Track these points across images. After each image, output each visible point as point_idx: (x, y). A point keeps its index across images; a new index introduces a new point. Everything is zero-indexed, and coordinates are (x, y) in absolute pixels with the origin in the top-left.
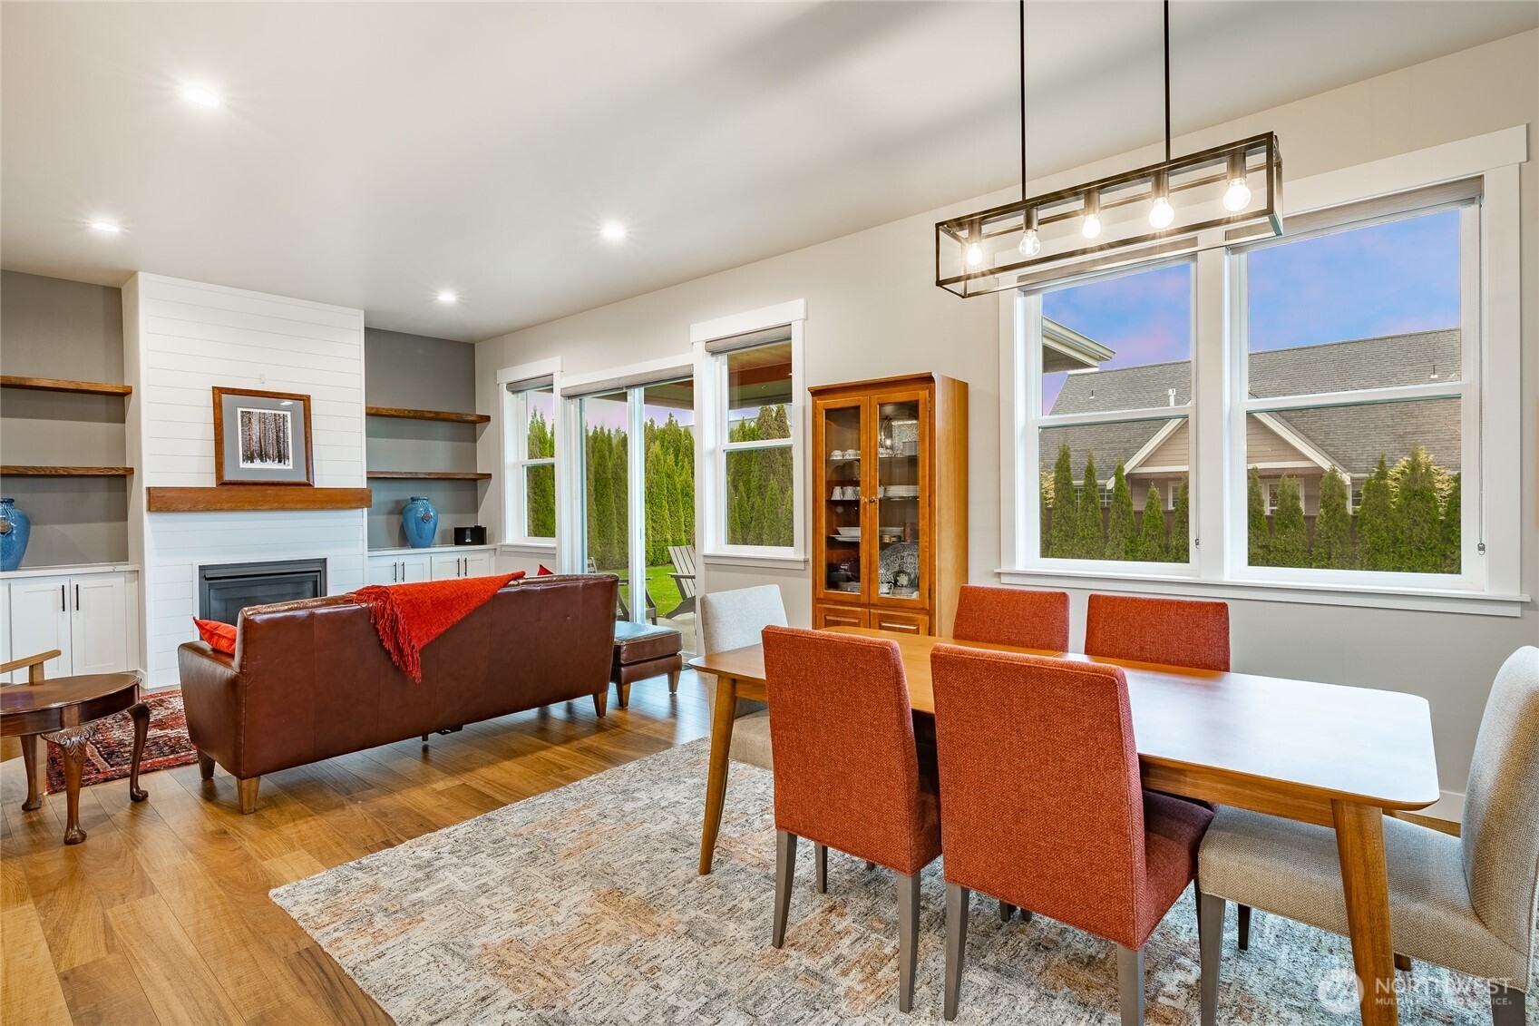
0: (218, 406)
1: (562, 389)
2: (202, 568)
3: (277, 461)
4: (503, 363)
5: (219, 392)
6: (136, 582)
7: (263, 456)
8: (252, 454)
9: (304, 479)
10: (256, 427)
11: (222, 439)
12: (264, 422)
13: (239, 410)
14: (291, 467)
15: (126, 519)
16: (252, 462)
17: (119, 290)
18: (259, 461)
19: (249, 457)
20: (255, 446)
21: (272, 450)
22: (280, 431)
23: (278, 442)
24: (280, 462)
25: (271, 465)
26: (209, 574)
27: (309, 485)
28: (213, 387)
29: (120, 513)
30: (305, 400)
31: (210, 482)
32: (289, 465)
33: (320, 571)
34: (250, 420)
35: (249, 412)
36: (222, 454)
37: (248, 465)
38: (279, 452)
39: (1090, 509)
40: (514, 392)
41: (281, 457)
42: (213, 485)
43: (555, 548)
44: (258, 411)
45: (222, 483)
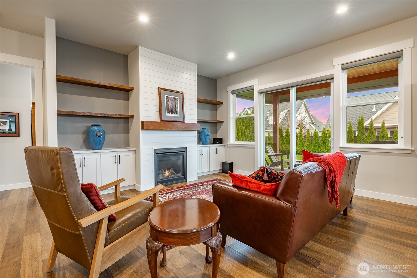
0: (160, 94)
1: (258, 90)
2: (155, 150)
3: (175, 114)
4: (229, 85)
5: (160, 89)
6: (135, 154)
7: (172, 112)
8: (169, 111)
9: (182, 120)
10: (170, 102)
11: (161, 105)
12: (172, 100)
13: (166, 96)
14: (179, 116)
15: (129, 133)
16: (169, 114)
17: (128, 56)
18: (171, 113)
19: (168, 112)
20: (170, 109)
21: (174, 110)
22: (176, 103)
23: (176, 107)
24: (176, 114)
25: (174, 115)
26: (157, 152)
27: (184, 122)
28: (159, 88)
29: (127, 131)
30: (182, 93)
31: (158, 120)
32: (178, 115)
33: (185, 152)
34: (168, 99)
35: (168, 97)
36: (162, 110)
37: (167, 115)
38: (176, 111)
39: (372, 136)
40: (233, 94)
41: (176, 113)
42: (159, 121)
43: (254, 145)
44: (170, 96)
45: (162, 121)
